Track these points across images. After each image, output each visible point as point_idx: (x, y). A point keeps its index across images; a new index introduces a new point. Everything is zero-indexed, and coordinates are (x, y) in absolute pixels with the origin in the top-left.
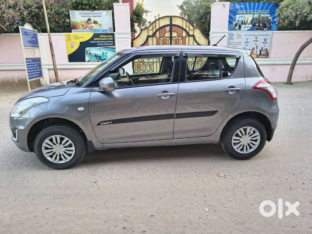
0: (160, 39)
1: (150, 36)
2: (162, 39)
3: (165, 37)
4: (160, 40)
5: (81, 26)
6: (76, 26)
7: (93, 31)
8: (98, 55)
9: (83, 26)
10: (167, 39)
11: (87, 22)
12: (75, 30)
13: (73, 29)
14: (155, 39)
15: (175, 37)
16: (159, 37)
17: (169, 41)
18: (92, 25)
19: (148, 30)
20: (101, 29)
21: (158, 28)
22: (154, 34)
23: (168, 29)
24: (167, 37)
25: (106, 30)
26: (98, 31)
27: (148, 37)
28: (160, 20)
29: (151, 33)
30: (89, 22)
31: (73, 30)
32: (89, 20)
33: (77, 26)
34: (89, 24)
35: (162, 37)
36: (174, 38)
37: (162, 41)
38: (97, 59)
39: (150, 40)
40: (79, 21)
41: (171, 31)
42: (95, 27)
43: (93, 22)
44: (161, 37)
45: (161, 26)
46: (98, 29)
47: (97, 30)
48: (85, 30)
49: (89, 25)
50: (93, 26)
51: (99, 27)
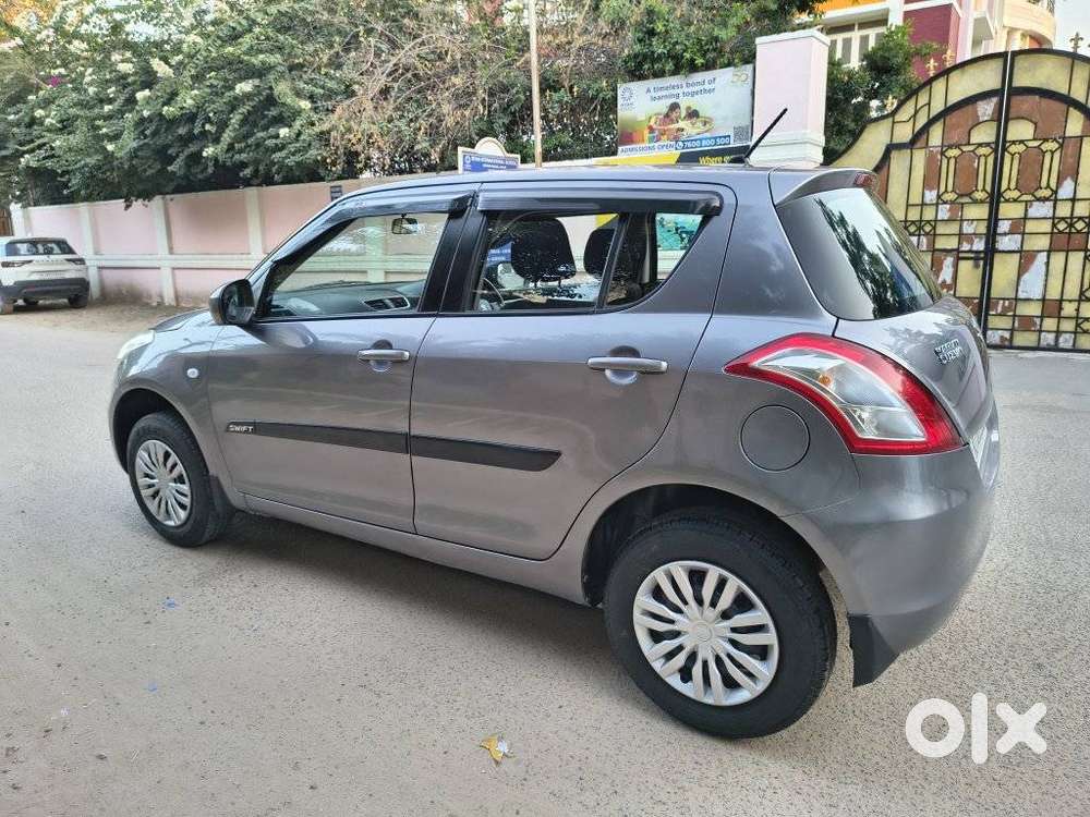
0: (942, 153)
1: (900, 146)
2: (954, 152)
3: (969, 144)
4: (945, 161)
5: (646, 132)
6: (631, 134)
7: (681, 144)
8: (686, 226)
9: (651, 129)
10: (983, 151)
11: (667, 116)
12: (628, 147)
13: (624, 144)
14: (920, 157)
15: (1022, 142)
16: (942, 146)
17: (991, 160)
18: (681, 124)
19: (894, 123)
20: (708, 135)
21: (937, 107)
22: (919, 137)
23: (986, 109)
24: (980, 145)
25: (725, 137)
26: (696, 144)
27: (890, 148)
28: (954, 76)
29: (904, 133)
30: (674, 115)
31: (620, 148)
32: (674, 107)
33: (634, 134)
34: (672, 122)
35: (958, 146)
36: (1013, 149)
37: (952, 162)
38: (683, 239)
39: (898, 162)
40: (642, 117)
41: (1002, 119)
42: (690, 129)
43: (683, 114)
44: (950, 147)
45: (954, 99)
46: (698, 137)
47: (696, 140)
48: (656, 144)
49: (672, 126)
50: (683, 126)
51: (703, 128)
